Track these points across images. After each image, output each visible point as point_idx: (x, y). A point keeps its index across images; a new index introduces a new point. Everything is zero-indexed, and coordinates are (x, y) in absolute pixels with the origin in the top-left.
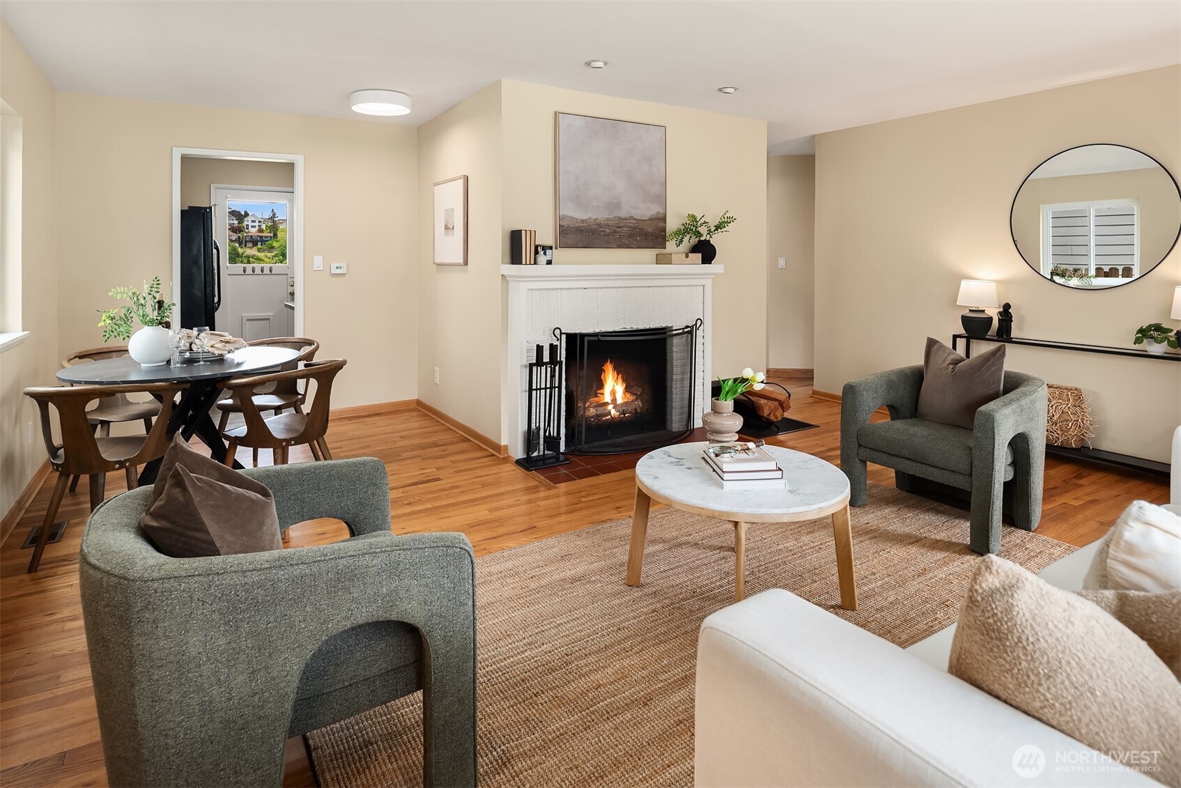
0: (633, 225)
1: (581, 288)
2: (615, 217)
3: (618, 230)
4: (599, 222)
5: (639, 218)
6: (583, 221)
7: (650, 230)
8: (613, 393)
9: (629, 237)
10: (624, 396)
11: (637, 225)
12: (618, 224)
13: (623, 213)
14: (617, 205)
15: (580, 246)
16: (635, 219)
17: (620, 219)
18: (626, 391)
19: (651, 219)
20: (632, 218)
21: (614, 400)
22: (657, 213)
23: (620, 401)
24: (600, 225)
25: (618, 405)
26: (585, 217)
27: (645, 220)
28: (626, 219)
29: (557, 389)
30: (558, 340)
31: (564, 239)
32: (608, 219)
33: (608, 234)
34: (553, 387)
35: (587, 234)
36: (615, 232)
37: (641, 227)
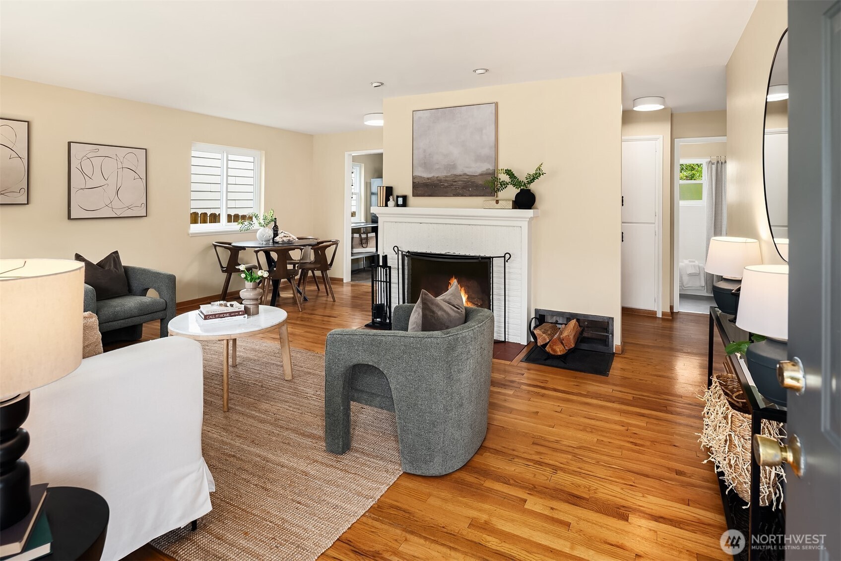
0: (466, 180)
1: (419, 223)
2: (451, 175)
3: (454, 183)
4: (440, 178)
5: (471, 174)
6: (428, 179)
7: (480, 182)
9: (463, 188)
11: (469, 179)
12: (453, 179)
13: (459, 171)
14: (454, 166)
15: (426, 195)
16: (468, 175)
17: (456, 176)
19: (481, 175)
20: (465, 174)
22: (488, 169)
24: (440, 181)
26: (430, 176)
27: (476, 176)
28: (460, 176)
29: (388, 283)
30: (396, 254)
31: (415, 191)
32: (446, 177)
33: (447, 187)
34: (386, 282)
35: (431, 187)
36: (452, 185)
37: (473, 181)
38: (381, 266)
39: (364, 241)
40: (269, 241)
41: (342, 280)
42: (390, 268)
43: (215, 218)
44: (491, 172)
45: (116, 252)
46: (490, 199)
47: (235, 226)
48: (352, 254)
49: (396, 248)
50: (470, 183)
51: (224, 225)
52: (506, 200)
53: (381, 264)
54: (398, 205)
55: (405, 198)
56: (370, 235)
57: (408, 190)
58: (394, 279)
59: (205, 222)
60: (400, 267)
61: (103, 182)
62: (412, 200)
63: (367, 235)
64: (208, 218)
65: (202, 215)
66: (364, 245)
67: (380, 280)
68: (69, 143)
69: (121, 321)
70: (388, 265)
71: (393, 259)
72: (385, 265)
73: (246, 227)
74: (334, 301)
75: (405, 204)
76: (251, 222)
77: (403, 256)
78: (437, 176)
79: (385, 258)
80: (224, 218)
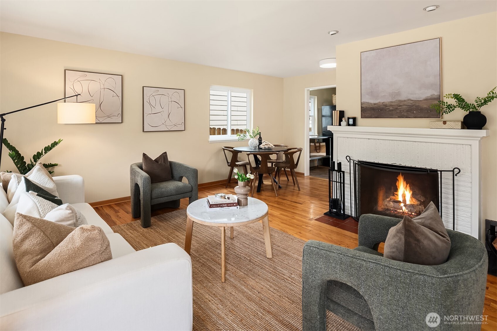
0: (411, 104)
1: (367, 139)
2: (396, 100)
3: (399, 107)
4: (385, 104)
5: (415, 99)
6: (375, 104)
7: (425, 106)
8: (404, 196)
9: (407, 111)
10: (411, 200)
11: (413, 104)
12: (398, 104)
13: (403, 97)
14: (399, 94)
15: (373, 117)
16: (412, 101)
17: (401, 101)
18: (412, 197)
19: (426, 100)
20: (409, 100)
21: (405, 201)
22: (431, 95)
23: (408, 202)
24: (386, 106)
25: (407, 205)
26: (376, 102)
27: (421, 101)
28: (405, 101)
29: (342, 184)
30: (348, 162)
31: (363, 114)
32: (392, 102)
33: (392, 110)
34: (341, 183)
35: (378, 111)
36: (397, 109)
37: (417, 105)
38: (336, 171)
39: (318, 148)
40: (256, 147)
41: (303, 174)
42: (344, 172)
43: (225, 131)
44: (436, 97)
45: (166, 153)
46: (436, 120)
47: (235, 137)
48: (310, 157)
49: (348, 158)
50: (414, 107)
51: (229, 136)
52: (455, 121)
53: (336, 168)
54: (349, 125)
55: (354, 119)
56: (322, 144)
57: (357, 114)
58: (347, 181)
59: (219, 134)
60: (352, 172)
61: (161, 110)
62: (360, 120)
63: (320, 144)
64: (221, 131)
65: (218, 129)
66: (318, 151)
67: (335, 181)
68: (143, 87)
69: (166, 198)
70: (342, 170)
71: (345, 165)
72: (339, 170)
73: (242, 138)
74: (299, 190)
75: (354, 124)
76: (245, 135)
77: (355, 164)
78: (383, 102)
79: (339, 164)
80: (229, 132)
